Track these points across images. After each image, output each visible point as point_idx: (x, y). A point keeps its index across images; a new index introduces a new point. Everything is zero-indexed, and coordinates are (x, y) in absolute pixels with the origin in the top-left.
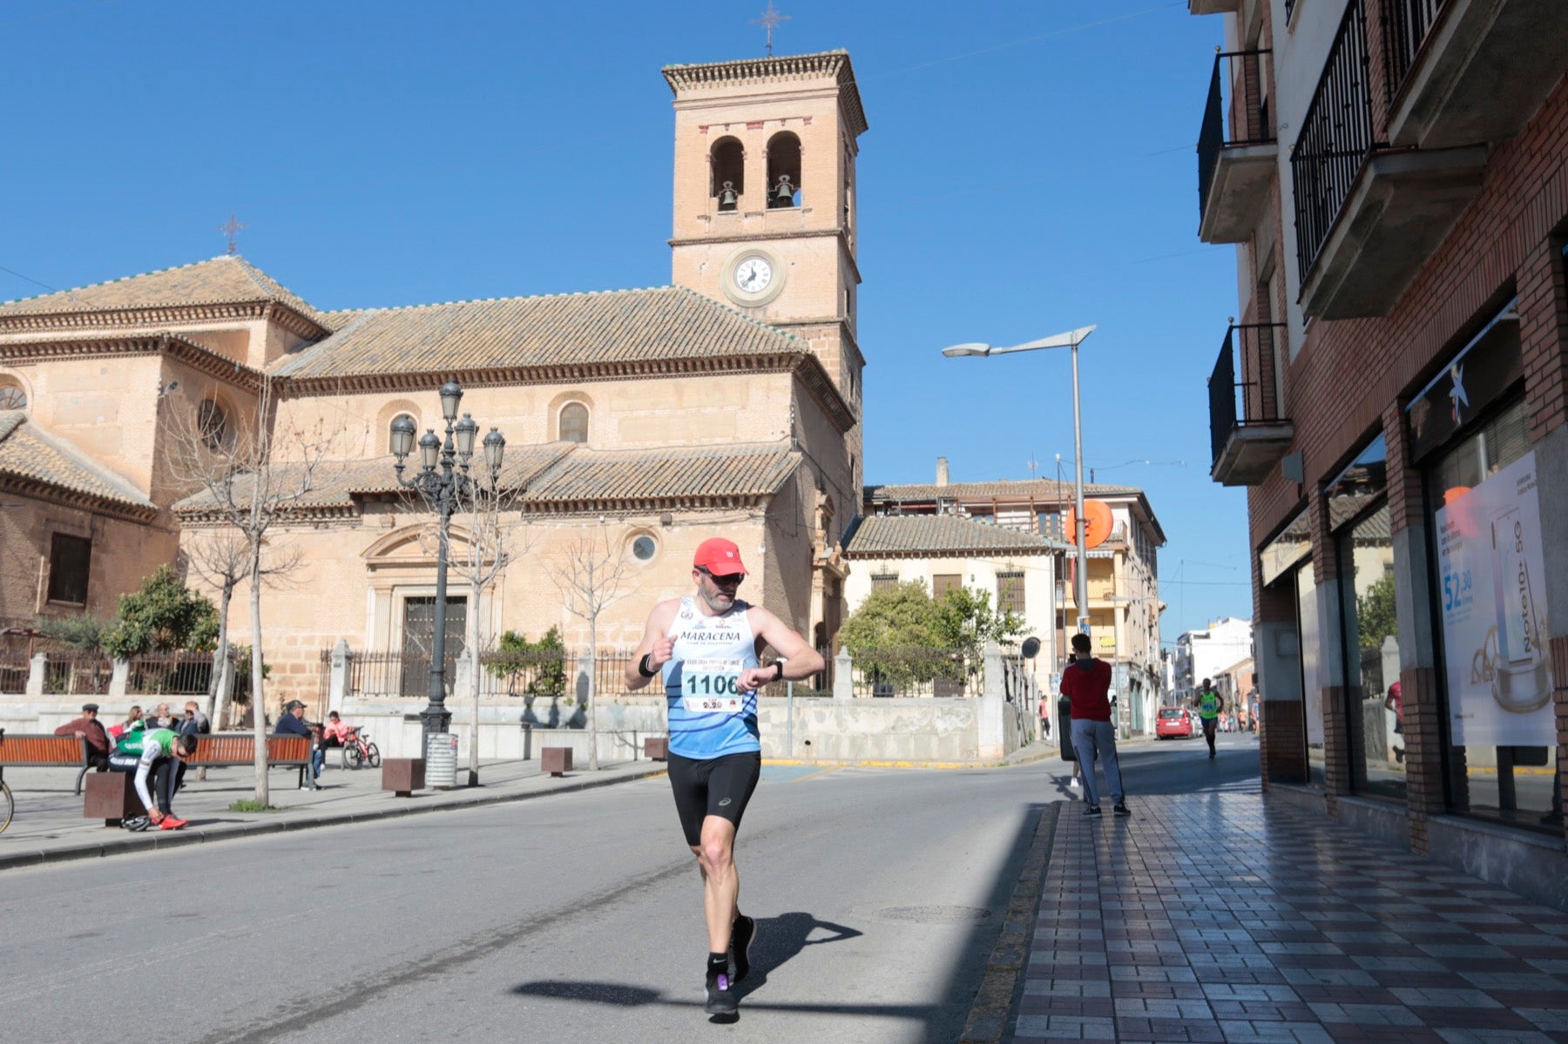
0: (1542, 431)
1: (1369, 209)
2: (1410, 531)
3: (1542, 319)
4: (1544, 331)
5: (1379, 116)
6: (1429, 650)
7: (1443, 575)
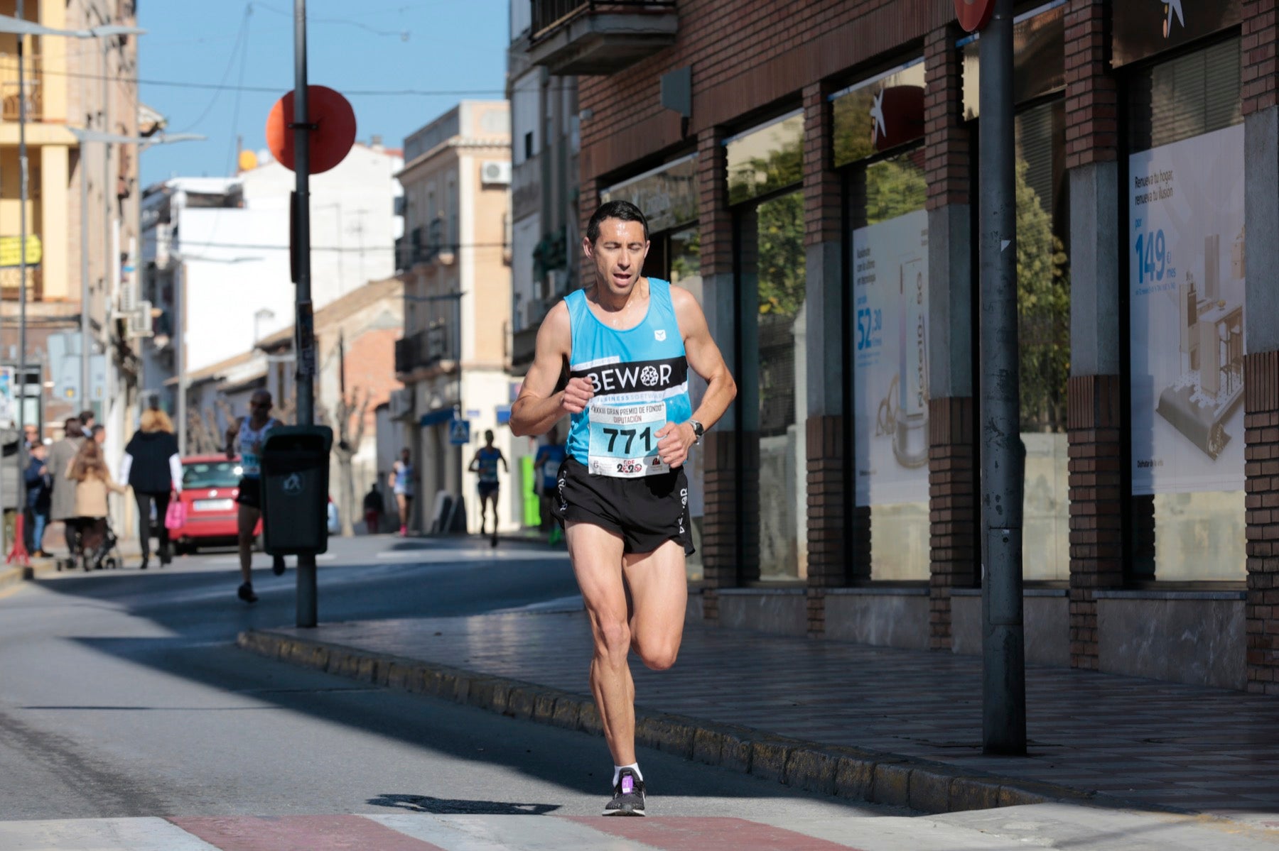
2: (825, 249)
6: (838, 395)
7: (857, 307)
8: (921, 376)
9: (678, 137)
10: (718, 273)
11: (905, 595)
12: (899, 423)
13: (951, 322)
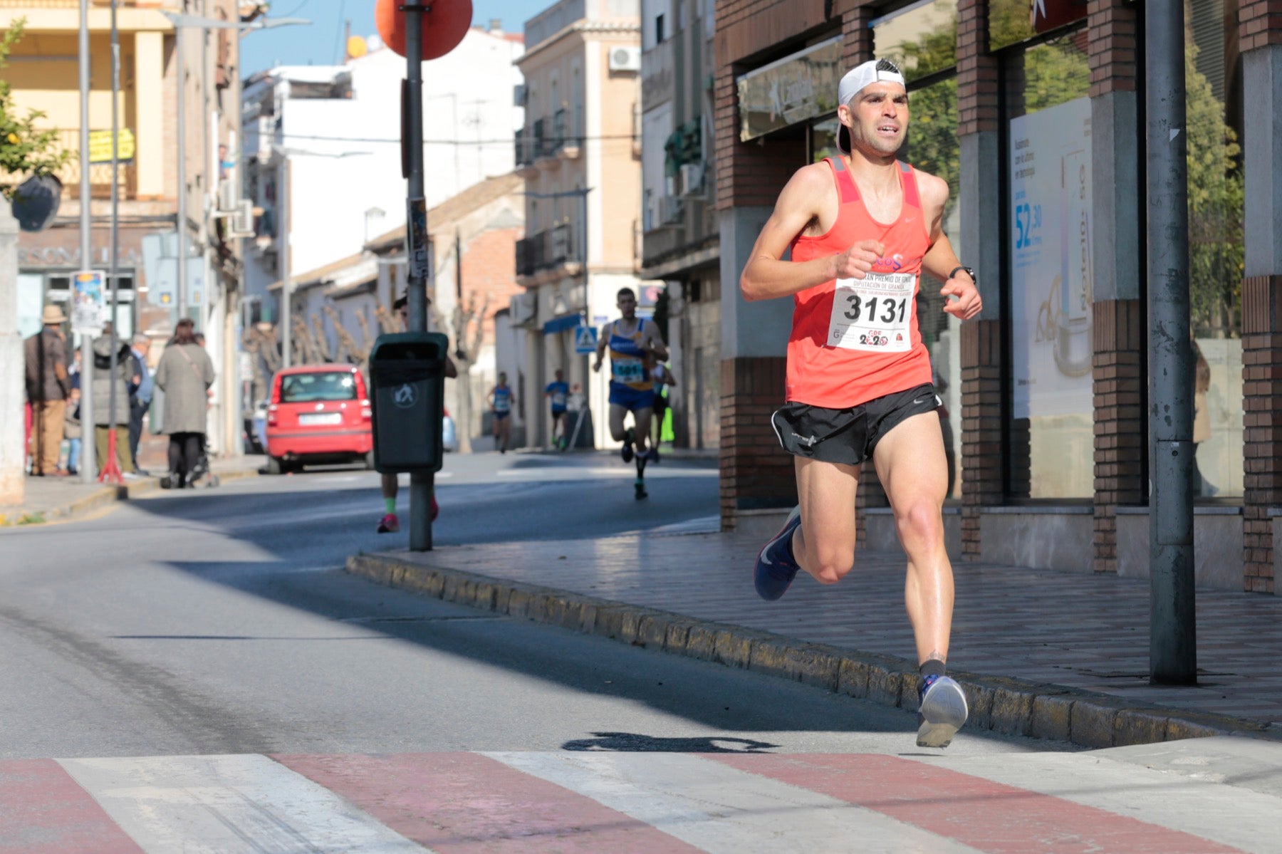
0: (1097, 89)
2: (981, 139)
6: (994, 297)
7: (1015, 203)
8: (1084, 277)
12: (1061, 329)
13: (1116, 218)
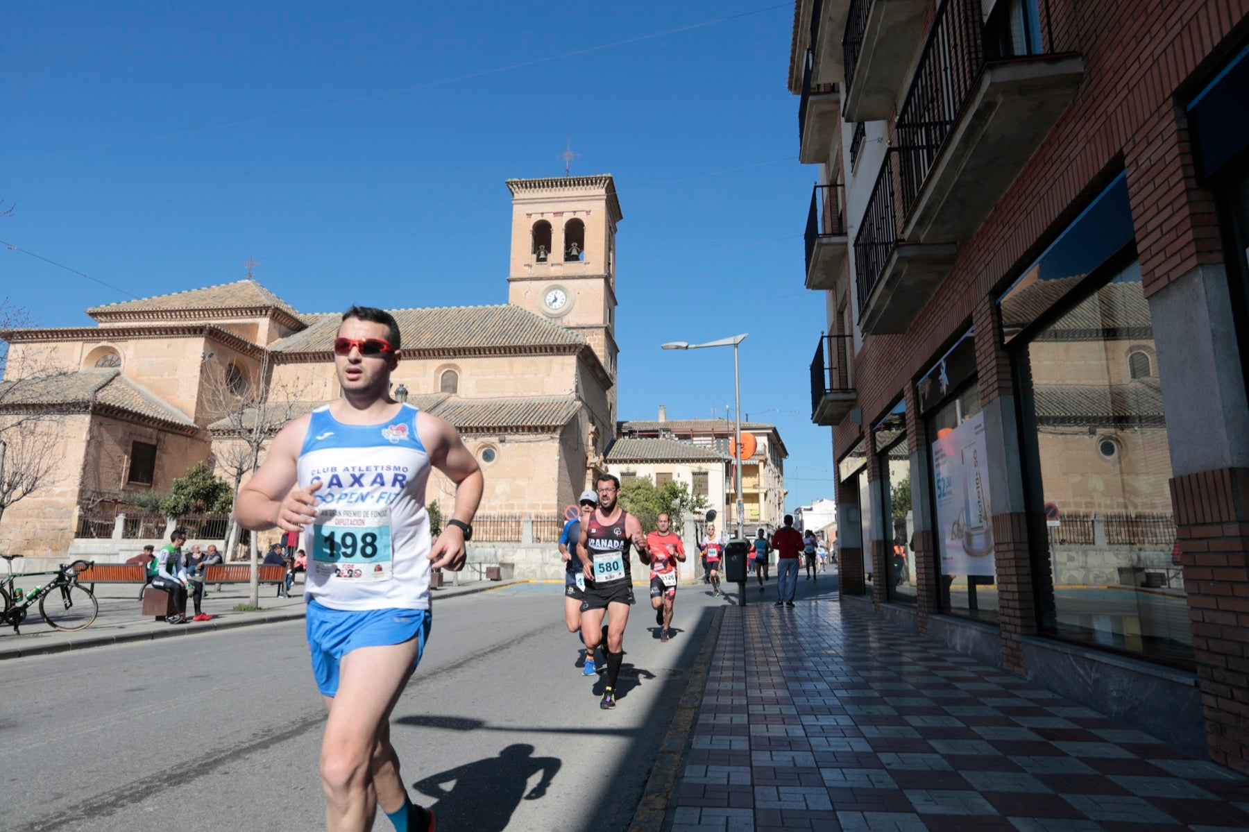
0: (987, 400)
1: (895, 275)
2: (918, 452)
3: (986, 338)
4: (987, 346)
5: (900, 224)
6: (929, 521)
7: (935, 477)
9: (858, 435)
10: (874, 479)
11: (981, 631)
12: (966, 532)
